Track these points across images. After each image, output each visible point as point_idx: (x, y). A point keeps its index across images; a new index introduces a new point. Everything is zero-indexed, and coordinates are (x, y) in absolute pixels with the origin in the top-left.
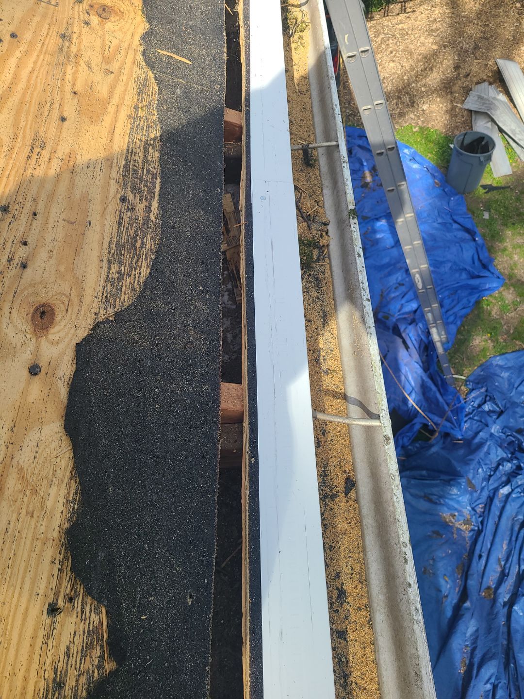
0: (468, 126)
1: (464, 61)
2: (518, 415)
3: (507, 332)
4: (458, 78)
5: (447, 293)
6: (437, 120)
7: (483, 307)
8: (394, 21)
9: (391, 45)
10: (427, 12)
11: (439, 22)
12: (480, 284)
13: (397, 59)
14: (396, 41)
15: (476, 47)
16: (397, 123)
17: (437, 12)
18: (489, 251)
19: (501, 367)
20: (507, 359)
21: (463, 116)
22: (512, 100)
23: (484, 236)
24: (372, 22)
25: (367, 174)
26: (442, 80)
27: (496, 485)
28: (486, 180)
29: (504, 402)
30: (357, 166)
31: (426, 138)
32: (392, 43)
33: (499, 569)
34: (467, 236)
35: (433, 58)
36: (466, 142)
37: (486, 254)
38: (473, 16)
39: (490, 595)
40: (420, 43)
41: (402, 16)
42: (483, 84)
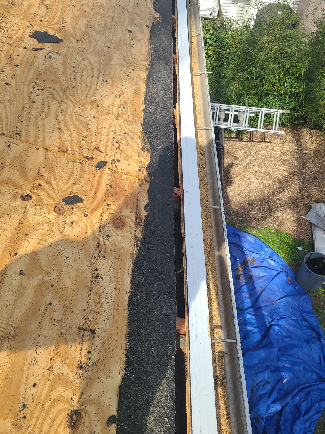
0: (309, 232)
1: (307, 187)
4: (302, 197)
6: (288, 225)
8: (258, 147)
9: (256, 166)
10: (280, 145)
11: (289, 155)
13: (260, 178)
14: (259, 163)
15: (315, 178)
16: (260, 224)
17: (287, 146)
21: (306, 225)
25: (240, 268)
26: (290, 196)
30: (233, 261)
31: (280, 239)
32: (256, 165)
34: (314, 335)
35: (285, 182)
38: (311, 153)
40: (276, 168)
41: (263, 144)
42: (319, 204)
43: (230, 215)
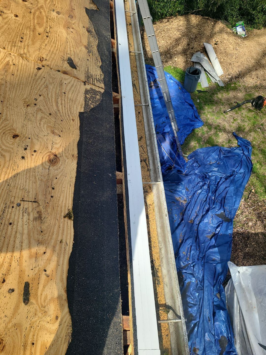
1: (191, 42)
2: (206, 168)
3: (204, 141)
4: (189, 48)
5: (182, 126)
6: (180, 65)
7: (195, 132)
8: (164, 25)
10: (177, 22)
11: (182, 26)
12: (194, 123)
13: (165, 39)
14: (165, 32)
15: (196, 37)
16: (165, 65)
17: (181, 23)
19: (200, 152)
20: (203, 150)
21: (191, 64)
22: (210, 60)
23: (197, 108)
24: (156, 25)
25: (152, 82)
26: (182, 49)
27: (196, 190)
28: (198, 88)
29: (201, 163)
31: (176, 71)
32: (163, 33)
33: (196, 215)
34: (190, 107)
35: (179, 40)
36: (191, 72)
37: (198, 114)
38: (195, 25)
39: (192, 222)
40: (174, 34)
41: (168, 23)
42: (198, 52)
43: (148, 60)
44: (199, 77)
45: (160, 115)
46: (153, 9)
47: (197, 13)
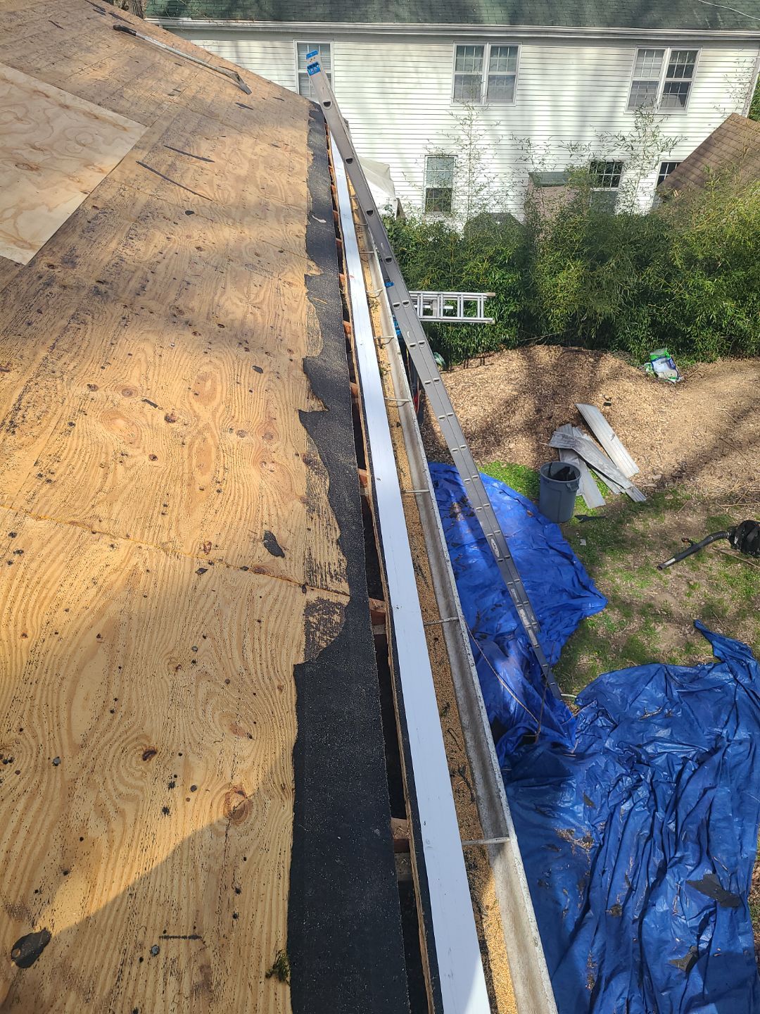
0: (556, 460)
1: (546, 406)
2: (635, 731)
3: (616, 651)
4: (540, 420)
5: (547, 614)
6: (524, 457)
7: (588, 627)
8: (474, 371)
9: (472, 392)
10: (505, 365)
11: (517, 372)
12: (582, 603)
13: (479, 403)
14: (476, 388)
15: (555, 393)
16: (484, 460)
17: (515, 365)
18: (590, 575)
19: (611, 684)
20: (618, 677)
21: (551, 455)
22: (597, 440)
23: (582, 561)
24: (452, 373)
25: (456, 505)
26: (524, 422)
27: (616, 802)
28: (579, 511)
29: (617, 716)
30: (444, 497)
31: (515, 473)
32: (472, 390)
33: (627, 887)
34: (564, 560)
35: (515, 403)
36: (553, 473)
37: (587, 577)
38: (549, 368)
39: (618, 912)
40: (501, 390)
41: (482, 368)
42: (566, 426)
43: (440, 453)
44: (576, 485)
45: (486, 587)
46: (444, 341)
47: (550, 341)
